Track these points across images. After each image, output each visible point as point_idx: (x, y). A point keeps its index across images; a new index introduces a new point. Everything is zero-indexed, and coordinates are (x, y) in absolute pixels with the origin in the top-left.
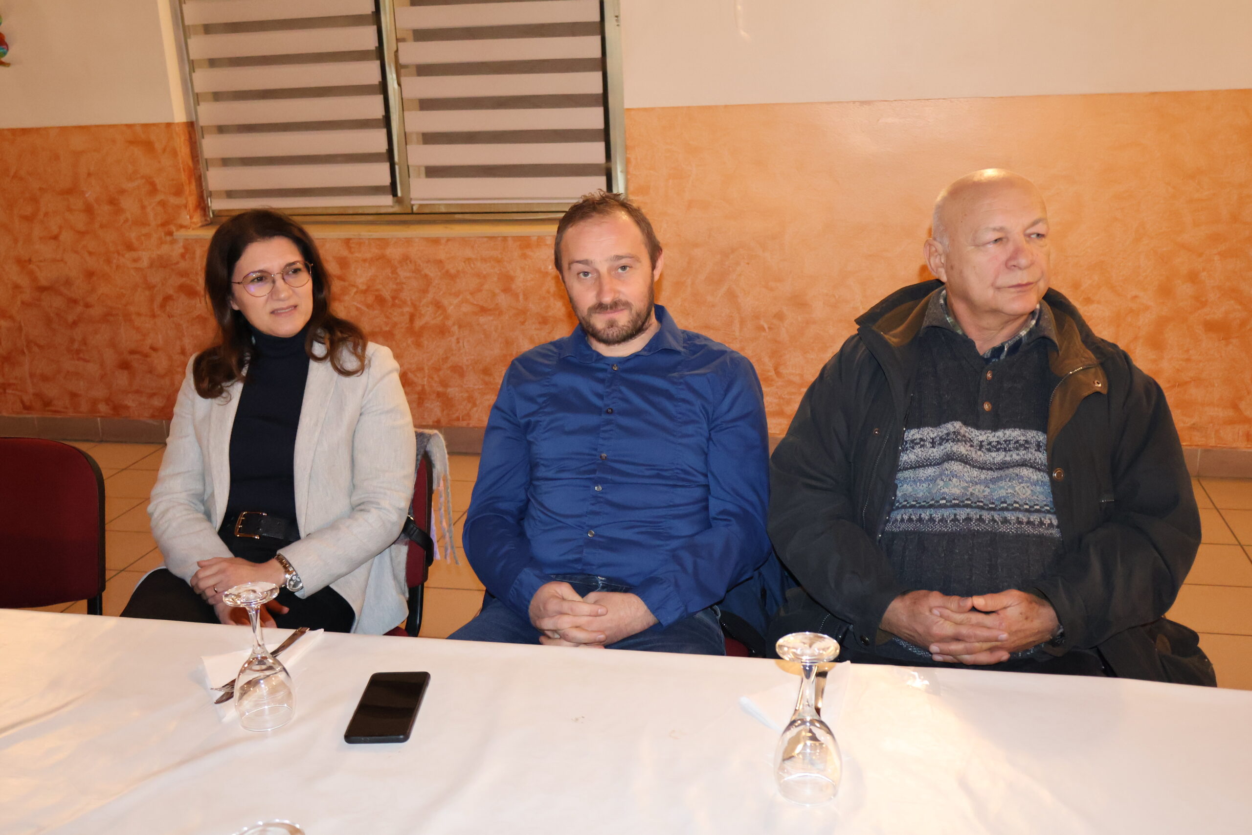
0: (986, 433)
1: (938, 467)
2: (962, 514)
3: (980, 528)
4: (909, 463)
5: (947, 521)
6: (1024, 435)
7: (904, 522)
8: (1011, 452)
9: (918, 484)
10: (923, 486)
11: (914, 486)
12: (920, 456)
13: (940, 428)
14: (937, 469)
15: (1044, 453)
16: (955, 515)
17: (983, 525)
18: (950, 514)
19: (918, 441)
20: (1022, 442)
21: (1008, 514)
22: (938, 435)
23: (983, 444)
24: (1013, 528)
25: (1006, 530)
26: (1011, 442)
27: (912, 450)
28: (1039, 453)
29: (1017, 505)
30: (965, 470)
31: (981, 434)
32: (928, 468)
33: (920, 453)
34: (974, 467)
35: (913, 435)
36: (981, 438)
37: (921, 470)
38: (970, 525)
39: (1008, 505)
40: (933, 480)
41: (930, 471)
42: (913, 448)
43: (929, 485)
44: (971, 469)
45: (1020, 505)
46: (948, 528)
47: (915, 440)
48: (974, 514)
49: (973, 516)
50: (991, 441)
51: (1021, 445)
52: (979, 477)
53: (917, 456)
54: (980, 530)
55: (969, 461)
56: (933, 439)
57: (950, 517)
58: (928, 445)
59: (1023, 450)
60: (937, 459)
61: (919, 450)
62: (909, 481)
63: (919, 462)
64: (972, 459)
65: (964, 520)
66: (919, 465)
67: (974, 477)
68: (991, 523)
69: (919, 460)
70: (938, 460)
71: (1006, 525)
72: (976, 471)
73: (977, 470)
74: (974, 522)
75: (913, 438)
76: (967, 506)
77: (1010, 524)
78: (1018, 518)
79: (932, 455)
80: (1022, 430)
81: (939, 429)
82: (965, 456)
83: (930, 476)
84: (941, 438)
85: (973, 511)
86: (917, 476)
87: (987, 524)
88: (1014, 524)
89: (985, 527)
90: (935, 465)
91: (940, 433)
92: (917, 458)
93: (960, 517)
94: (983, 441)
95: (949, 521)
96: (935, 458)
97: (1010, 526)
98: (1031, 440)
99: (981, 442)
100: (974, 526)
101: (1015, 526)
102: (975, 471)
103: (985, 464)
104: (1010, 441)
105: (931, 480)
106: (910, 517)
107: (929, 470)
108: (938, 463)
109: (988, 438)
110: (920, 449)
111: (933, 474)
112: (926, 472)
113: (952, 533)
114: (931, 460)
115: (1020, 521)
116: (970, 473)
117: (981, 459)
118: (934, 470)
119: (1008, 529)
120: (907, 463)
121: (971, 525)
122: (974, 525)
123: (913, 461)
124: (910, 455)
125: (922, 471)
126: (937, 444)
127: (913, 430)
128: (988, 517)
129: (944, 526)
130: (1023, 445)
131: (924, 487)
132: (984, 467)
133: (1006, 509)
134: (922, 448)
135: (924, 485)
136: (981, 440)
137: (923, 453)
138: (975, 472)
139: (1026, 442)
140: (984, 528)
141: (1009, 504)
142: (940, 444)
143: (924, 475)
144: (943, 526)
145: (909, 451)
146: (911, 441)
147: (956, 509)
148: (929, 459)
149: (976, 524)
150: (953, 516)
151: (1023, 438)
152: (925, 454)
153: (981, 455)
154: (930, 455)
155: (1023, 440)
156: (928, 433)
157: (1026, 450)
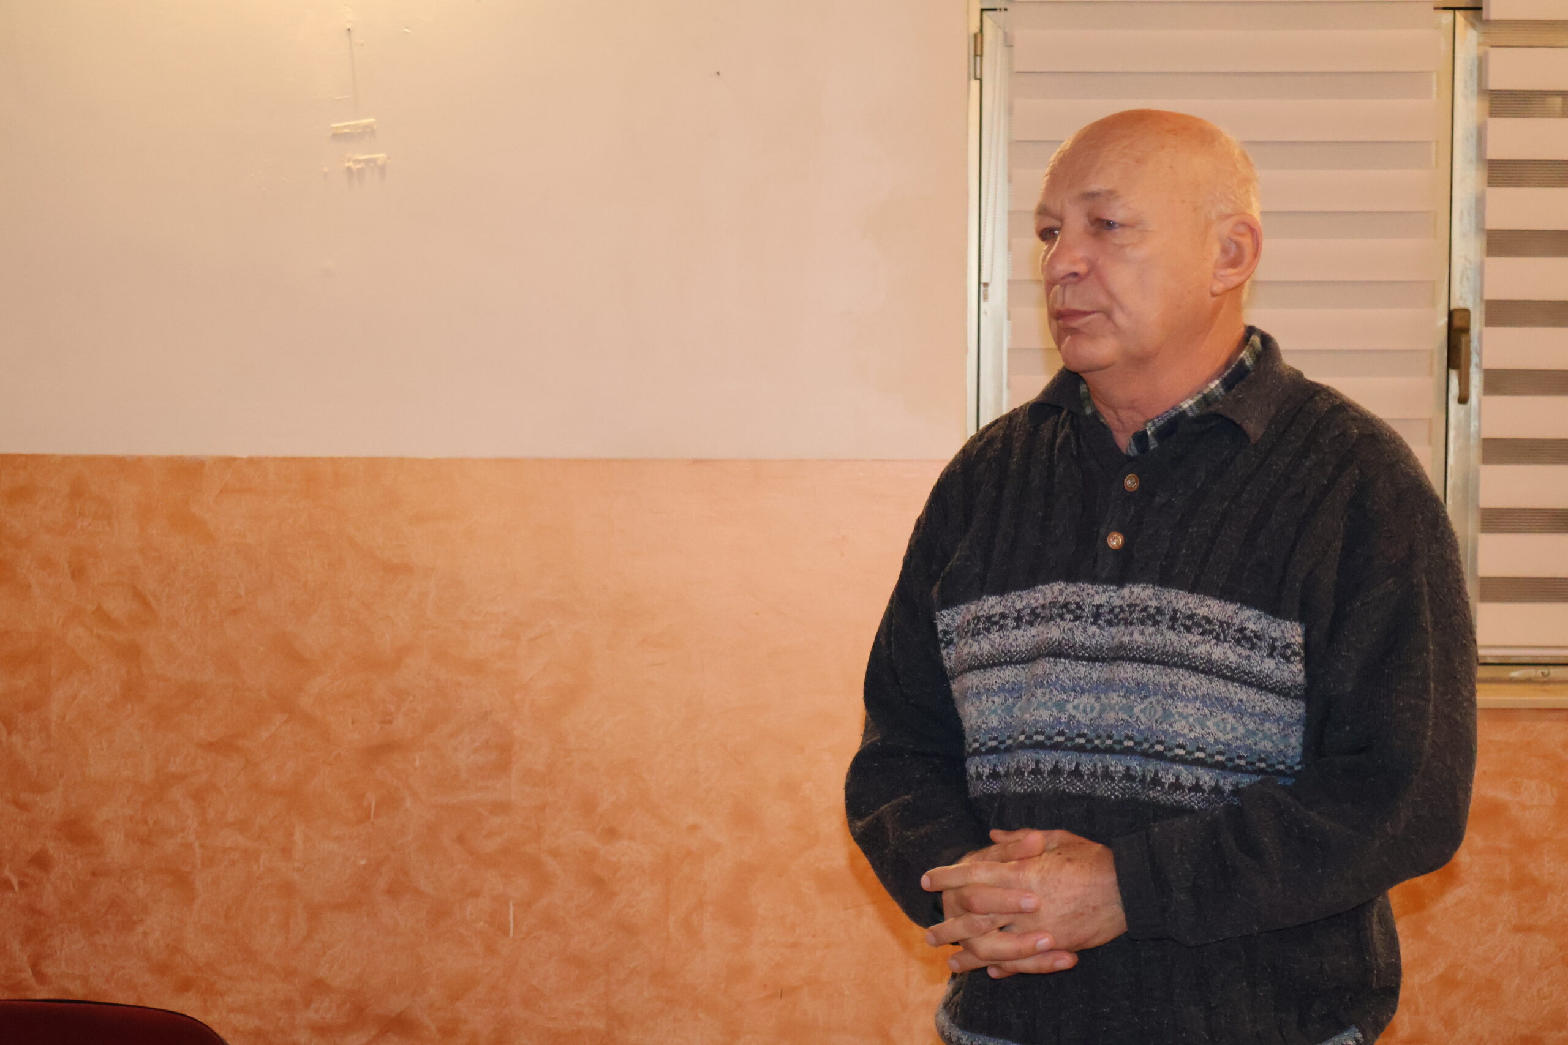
0: (1106, 590)
1: (1022, 667)
2: (1048, 761)
3: (1073, 788)
4: (979, 657)
5: (1022, 774)
6: (1158, 598)
7: (982, 780)
8: (1133, 627)
9: (984, 698)
10: (994, 702)
11: (978, 704)
12: (997, 647)
13: (1035, 591)
14: (1021, 670)
15: (1180, 632)
16: (1037, 762)
17: (1078, 784)
18: (1028, 760)
19: (997, 618)
20: (1152, 611)
21: (1113, 759)
22: (1029, 605)
23: (1102, 611)
24: (1117, 788)
25: (1106, 792)
26: (1137, 608)
27: (986, 634)
28: (1172, 631)
29: (1131, 743)
30: (1060, 667)
31: (1097, 593)
32: (1007, 667)
33: (998, 640)
34: (1077, 658)
35: (992, 606)
36: (1097, 600)
37: (995, 671)
38: (1058, 781)
39: (1115, 742)
40: (1013, 690)
41: (1008, 674)
42: (988, 630)
43: (1006, 699)
44: (1071, 665)
45: (1136, 743)
46: (1026, 787)
47: (994, 616)
48: (1067, 761)
49: (1065, 766)
50: (1113, 605)
51: (1150, 616)
52: (1089, 677)
53: (992, 646)
54: (1074, 791)
55: (1066, 650)
56: (1019, 611)
57: (1028, 765)
58: (1011, 624)
59: (1152, 626)
60: (1021, 650)
61: (996, 635)
62: (970, 694)
63: (994, 656)
64: (1073, 646)
65: (1050, 773)
66: (994, 662)
67: (1080, 678)
68: (1092, 780)
69: (995, 653)
70: (1023, 653)
71: (1107, 783)
72: (1083, 666)
73: (1084, 663)
74: (1065, 776)
75: (991, 613)
76: (1056, 747)
77: (1113, 780)
78: (1128, 769)
79: (1014, 644)
80: (1157, 588)
81: (1032, 593)
82: (1057, 643)
83: (1008, 682)
84: (1033, 611)
85: (1066, 757)
86: (984, 682)
87: (1085, 782)
88: (1120, 781)
89: (1082, 786)
90: (1017, 662)
91: (1032, 601)
92: (992, 650)
93: (1045, 766)
94: (1101, 606)
95: (1026, 774)
96: (1018, 649)
97: (1113, 785)
98: (1165, 608)
99: (1099, 607)
100: (1064, 784)
101: (1121, 785)
102: (1080, 667)
103: (1100, 650)
104: (1136, 605)
105: (1010, 692)
106: (994, 770)
107: (1007, 671)
108: (1023, 659)
109: (1110, 599)
110: (998, 633)
111: (1013, 679)
112: (1002, 675)
113: (1031, 795)
114: (1012, 653)
115: (1131, 775)
116: (1072, 672)
117: (1094, 641)
118: (1015, 671)
119: (1108, 790)
120: (976, 657)
121: (1060, 782)
122: (1065, 782)
123: (985, 653)
124: (983, 643)
125: (997, 673)
126: (1024, 621)
127: (993, 598)
128: (1090, 767)
129: (1020, 783)
130: (1153, 616)
131: (996, 704)
132: (1097, 656)
133: (1110, 750)
134: (1001, 632)
135: (996, 699)
136: (1098, 603)
137: (1001, 640)
138: (1082, 669)
139: (1159, 610)
140: (1081, 789)
141: (1116, 740)
142: (1031, 623)
143: (999, 681)
144: (1017, 783)
145: (982, 635)
146: (987, 618)
147: (1039, 751)
148: (1009, 651)
149: (1069, 780)
150: (1034, 764)
151: (1154, 603)
152: (1003, 643)
153: (1094, 635)
154: (1011, 644)
155: (1155, 607)
156: (1013, 602)
157: (1155, 626)
